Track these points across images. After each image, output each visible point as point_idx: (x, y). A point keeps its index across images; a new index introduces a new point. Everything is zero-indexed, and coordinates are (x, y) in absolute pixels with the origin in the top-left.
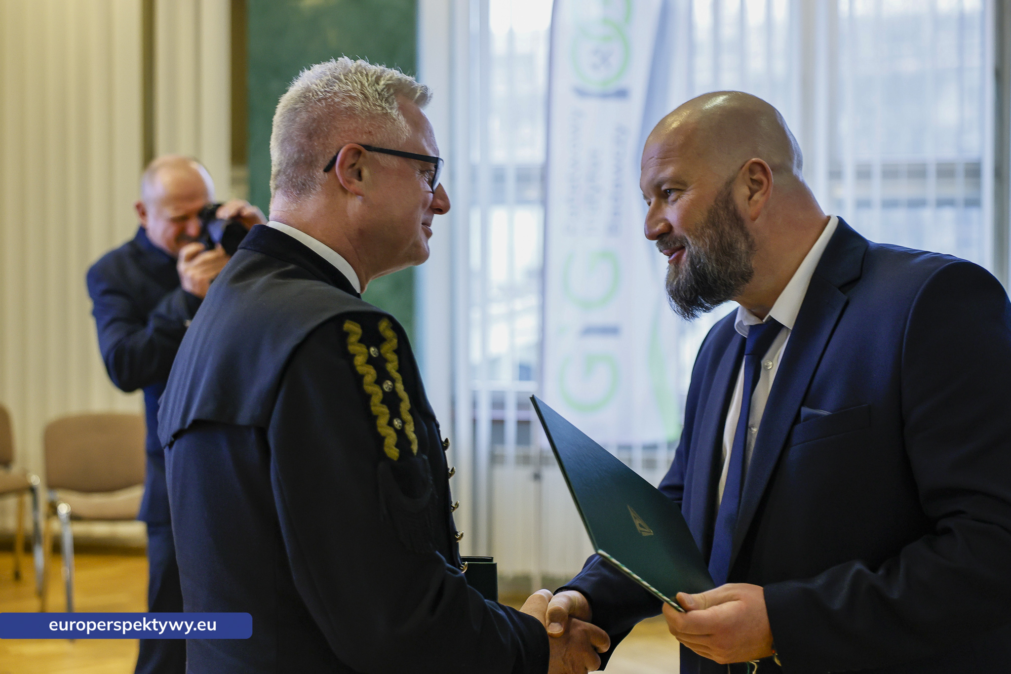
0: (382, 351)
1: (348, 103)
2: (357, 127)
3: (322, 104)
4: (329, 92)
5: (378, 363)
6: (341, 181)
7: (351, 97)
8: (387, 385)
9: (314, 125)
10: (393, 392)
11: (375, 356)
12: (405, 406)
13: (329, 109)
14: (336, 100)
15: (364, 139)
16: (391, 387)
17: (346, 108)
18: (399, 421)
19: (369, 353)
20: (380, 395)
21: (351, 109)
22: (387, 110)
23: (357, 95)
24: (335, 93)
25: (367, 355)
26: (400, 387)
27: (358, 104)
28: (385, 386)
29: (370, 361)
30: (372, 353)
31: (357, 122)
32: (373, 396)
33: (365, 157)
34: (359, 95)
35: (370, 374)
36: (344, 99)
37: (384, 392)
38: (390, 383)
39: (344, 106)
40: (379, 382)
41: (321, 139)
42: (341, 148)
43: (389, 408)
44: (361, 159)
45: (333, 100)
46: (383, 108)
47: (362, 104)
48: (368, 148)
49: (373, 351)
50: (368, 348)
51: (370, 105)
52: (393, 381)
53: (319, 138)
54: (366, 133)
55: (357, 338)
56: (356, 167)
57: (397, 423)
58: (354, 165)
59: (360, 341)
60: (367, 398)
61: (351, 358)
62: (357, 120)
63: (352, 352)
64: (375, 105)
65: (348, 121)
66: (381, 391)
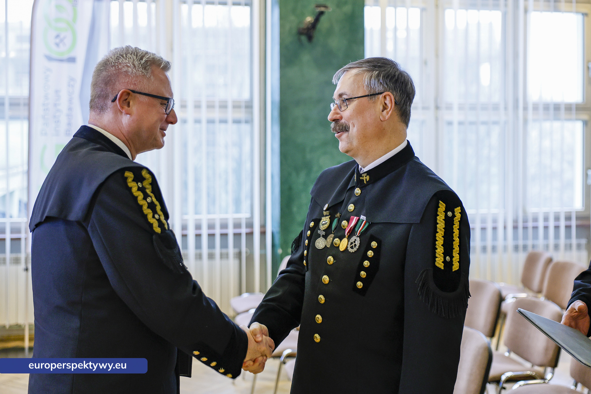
0: (143, 184)
2: (129, 81)
3: (113, 68)
5: (142, 190)
6: (119, 107)
7: (127, 66)
8: (149, 200)
9: (109, 79)
10: (152, 202)
11: (141, 187)
12: (158, 208)
13: (116, 71)
14: (120, 67)
15: (132, 87)
16: (151, 200)
18: (157, 215)
19: (138, 186)
20: (147, 204)
21: (126, 72)
22: (145, 74)
23: (131, 65)
24: (120, 63)
26: (154, 200)
27: (130, 69)
28: (148, 200)
29: (139, 189)
32: (143, 206)
33: (132, 96)
34: (132, 65)
35: (140, 196)
36: (123, 67)
38: (150, 198)
39: (123, 70)
40: (145, 199)
41: (111, 86)
42: (120, 91)
43: (152, 210)
44: (130, 97)
45: (118, 67)
46: (142, 73)
47: (132, 70)
48: (133, 91)
49: (140, 185)
50: (137, 184)
51: (136, 70)
52: (151, 197)
53: (110, 85)
54: (133, 84)
55: (132, 179)
56: (127, 100)
57: (157, 216)
58: (126, 99)
59: (133, 180)
60: (141, 207)
61: (130, 189)
62: (129, 78)
63: (130, 186)
64: (138, 71)
65: (125, 78)
66: (146, 203)
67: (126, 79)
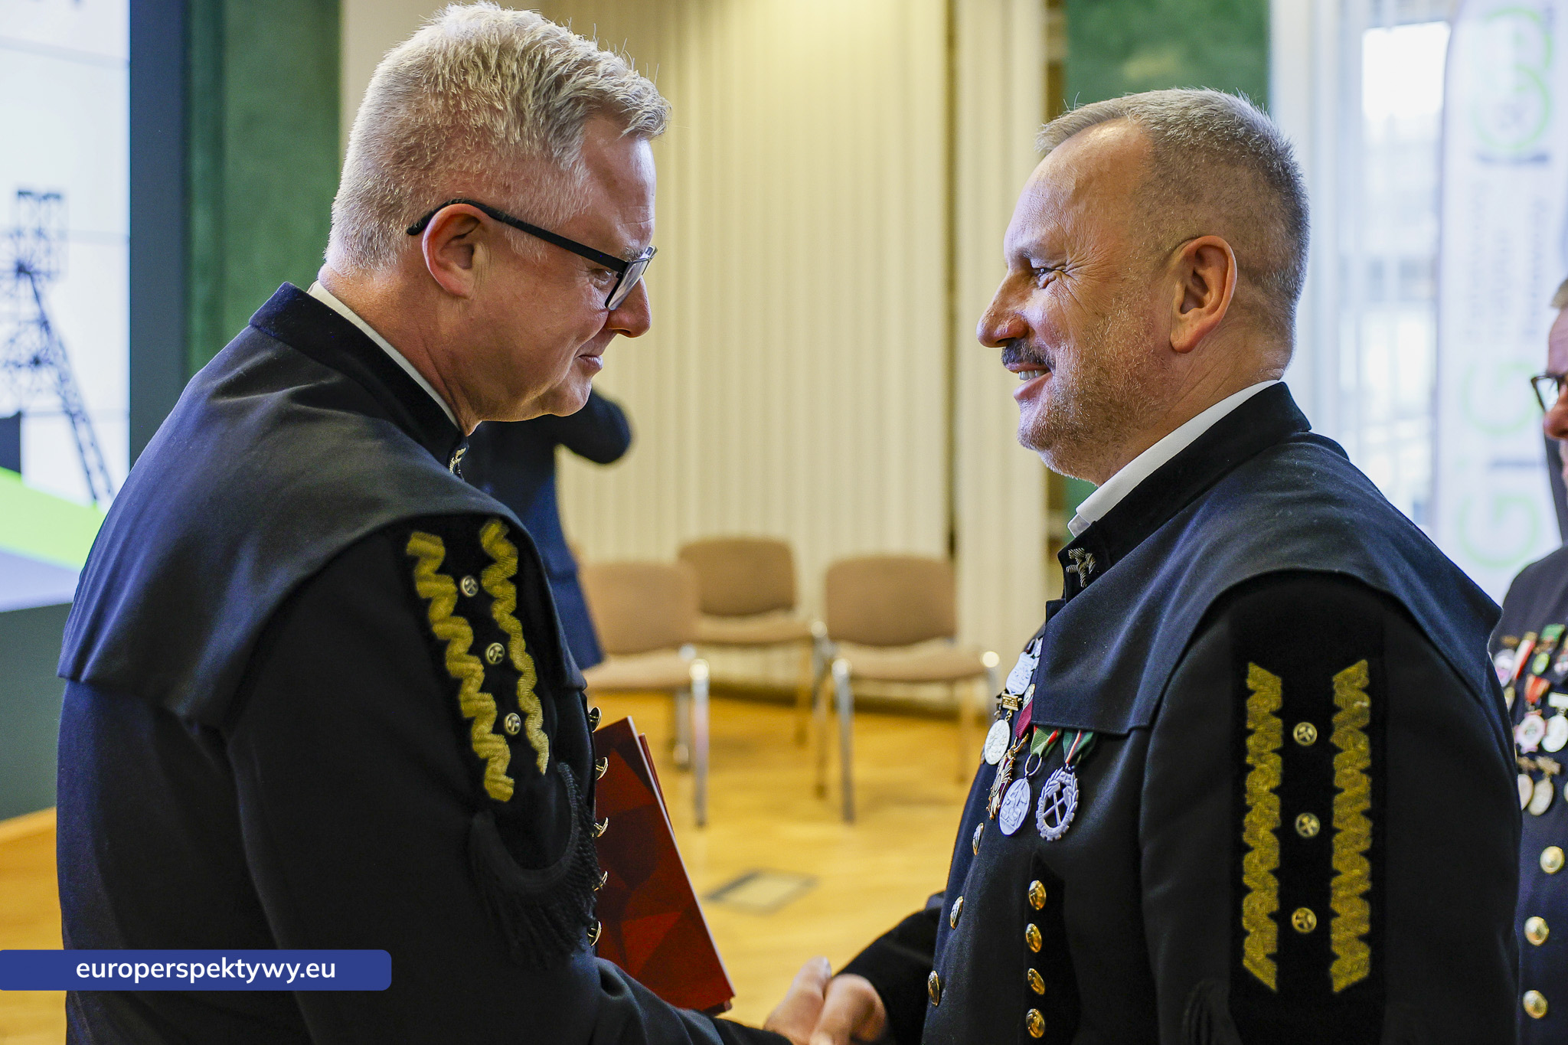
0: (485, 583)
2: (485, 171)
5: (476, 610)
6: (428, 263)
7: (492, 109)
8: (494, 651)
10: (506, 664)
11: (469, 595)
14: (464, 106)
15: (492, 197)
16: (500, 655)
18: (516, 717)
19: (460, 592)
20: (481, 675)
21: (484, 132)
22: (552, 152)
23: (506, 108)
24: (467, 92)
25: (456, 597)
26: (520, 656)
27: (499, 125)
28: (489, 653)
29: (464, 607)
30: (465, 591)
31: (487, 161)
32: (466, 682)
33: (485, 228)
34: (509, 109)
35: (459, 634)
37: (487, 667)
38: (498, 647)
39: (474, 122)
40: (477, 649)
42: (440, 207)
43: (496, 699)
44: (477, 231)
45: (458, 105)
46: (545, 148)
47: (507, 127)
49: (466, 586)
50: (457, 583)
51: (522, 132)
52: (507, 643)
54: (498, 186)
55: (436, 564)
56: (465, 241)
57: (512, 722)
58: (463, 236)
59: (442, 570)
60: (453, 685)
61: (421, 607)
62: (489, 158)
63: (423, 595)
64: (530, 138)
65: (474, 155)
66: (481, 667)
67: (477, 162)
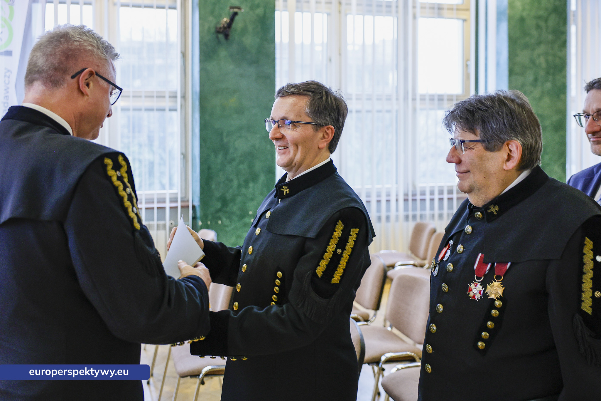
0: (121, 173)
1: (90, 48)
2: (93, 61)
4: (81, 39)
6: (80, 86)
10: (130, 194)
12: (135, 200)
17: (89, 50)
18: (135, 209)
20: (126, 196)
25: (116, 176)
26: (131, 191)
29: (118, 178)
30: (118, 174)
31: (93, 59)
33: (94, 77)
35: (120, 186)
38: (129, 189)
43: (131, 203)
44: (92, 77)
48: (96, 73)
50: (116, 172)
55: (111, 167)
58: (87, 79)
61: (110, 178)
63: (110, 175)
